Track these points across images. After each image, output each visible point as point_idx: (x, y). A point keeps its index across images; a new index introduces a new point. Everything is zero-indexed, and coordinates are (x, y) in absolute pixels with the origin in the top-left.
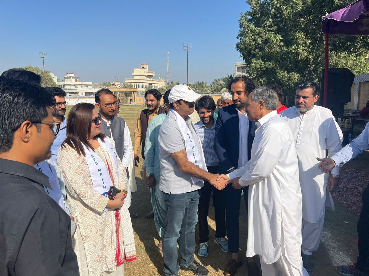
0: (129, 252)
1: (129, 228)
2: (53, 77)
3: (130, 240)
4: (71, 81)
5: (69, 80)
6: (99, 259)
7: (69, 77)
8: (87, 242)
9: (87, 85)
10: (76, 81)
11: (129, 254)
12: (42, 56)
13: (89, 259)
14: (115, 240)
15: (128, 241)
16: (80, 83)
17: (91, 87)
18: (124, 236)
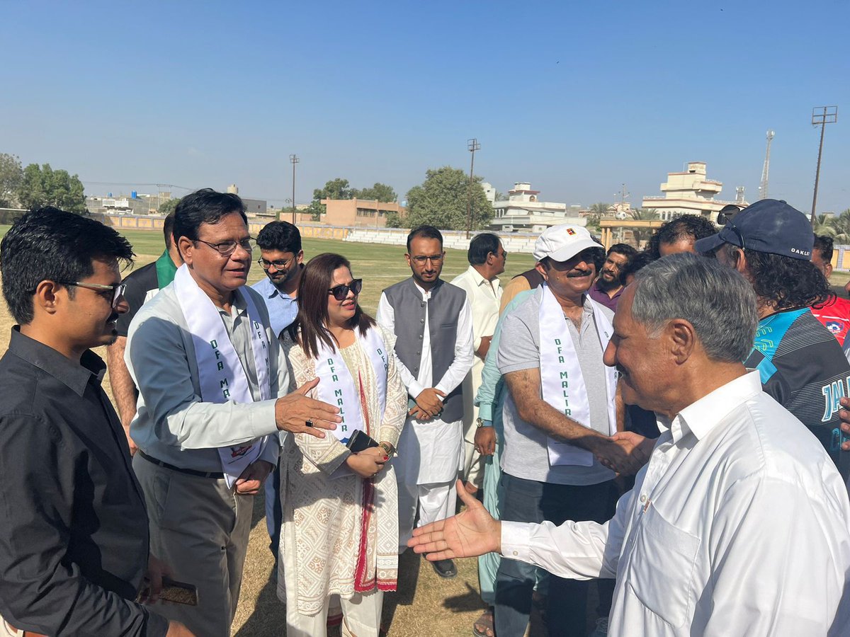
0: (382, 570)
1: (389, 521)
2: (488, 191)
3: (388, 545)
4: (522, 199)
5: (517, 197)
6: (318, 565)
7: (519, 192)
8: (300, 525)
9: (553, 211)
10: (532, 199)
11: (383, 574)
12: (471, 148)
13: (301, 559)
14: (358, 538)
15: (385, 545)
16: (539, 205)
17: (563, 214)
18: (378, 535)
